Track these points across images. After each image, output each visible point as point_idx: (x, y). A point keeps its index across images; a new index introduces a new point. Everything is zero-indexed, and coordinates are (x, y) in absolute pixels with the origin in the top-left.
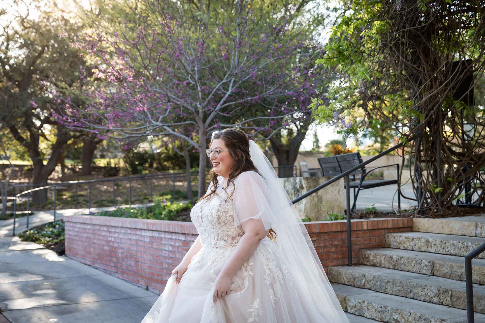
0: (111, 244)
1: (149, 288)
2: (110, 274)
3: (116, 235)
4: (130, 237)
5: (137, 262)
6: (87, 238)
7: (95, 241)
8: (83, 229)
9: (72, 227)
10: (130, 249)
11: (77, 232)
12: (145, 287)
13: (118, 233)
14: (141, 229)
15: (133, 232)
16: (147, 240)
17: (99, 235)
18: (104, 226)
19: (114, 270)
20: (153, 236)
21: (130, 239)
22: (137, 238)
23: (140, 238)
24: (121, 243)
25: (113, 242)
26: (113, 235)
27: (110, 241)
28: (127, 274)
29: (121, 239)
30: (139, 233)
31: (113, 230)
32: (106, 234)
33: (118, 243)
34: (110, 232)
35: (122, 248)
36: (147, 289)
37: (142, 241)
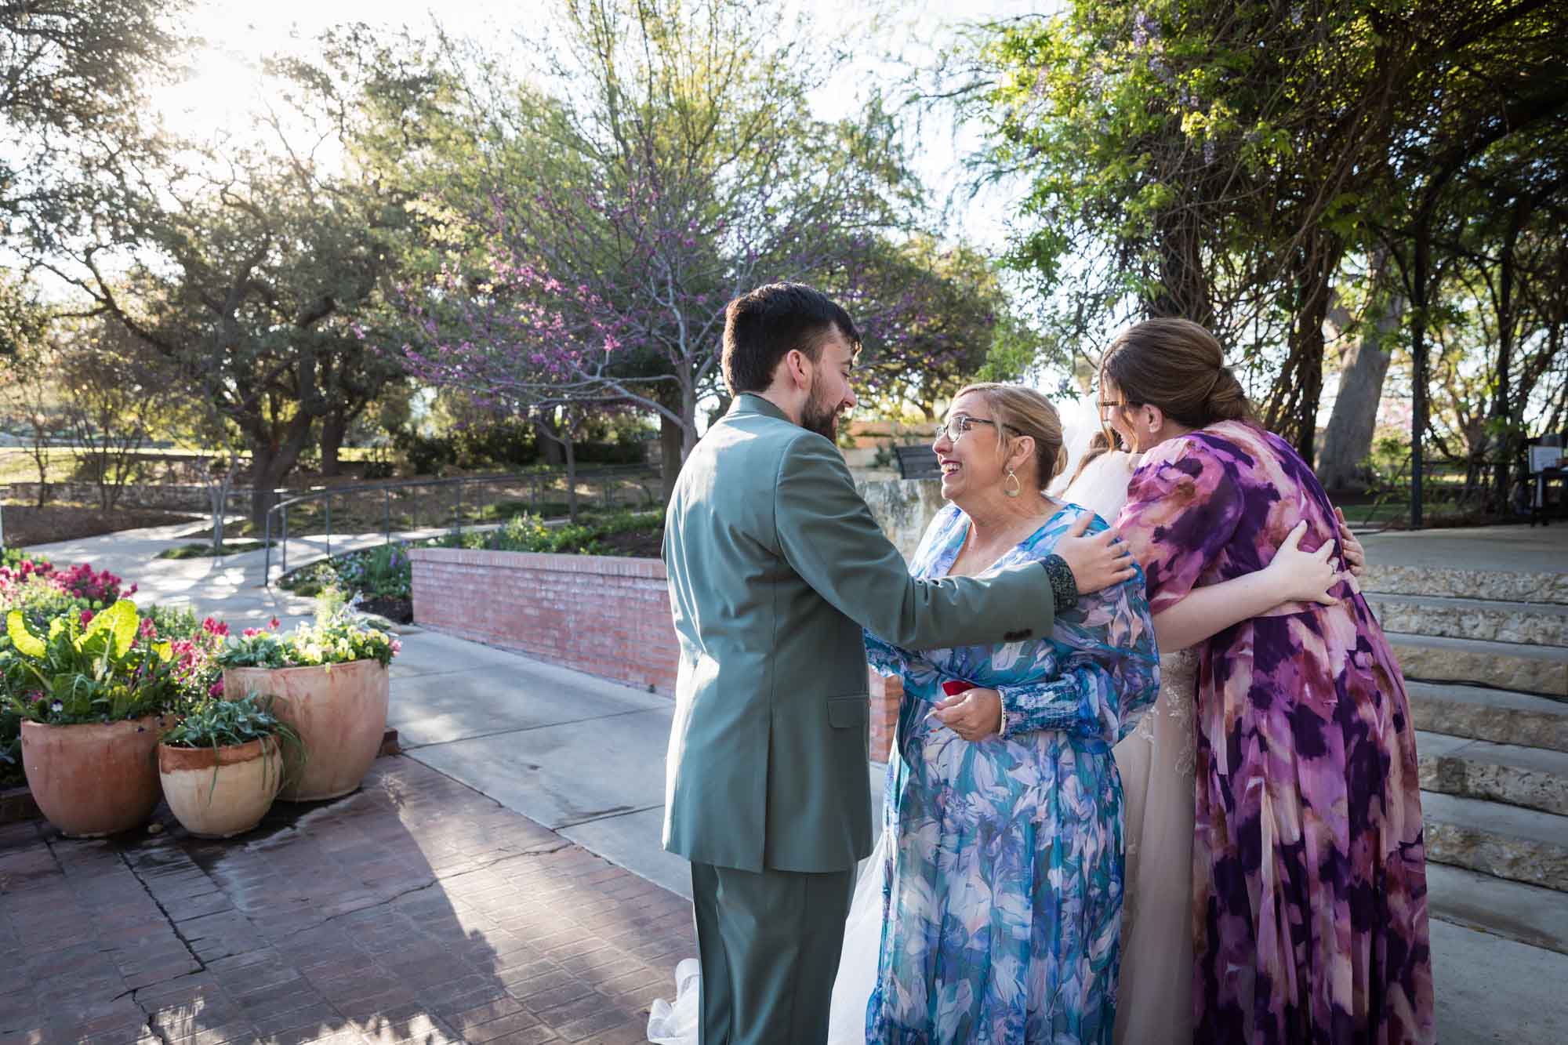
0: (546, 604)
1: (658, 688)
2: (542, 660)
3: (559, 588)
4: (600, 591)
5: (621, 637)
6: (474, 592)
7: (500, 598)
8: (464, 575)
9: (433, 570)
10: (600, 614)
11: (448, 580)
12: (647, 687)
13: (567, 583)
14: (635, 577)
15: (615, 583)
17: (510, 587)
18: (524, 570)
19: (553, 652)
21: (602, 596)
22: (622, 593)
23: (631, 594)
24: (576, 603)
25: (552, 601)
26: (550, 587)
27: (543, 599)
28: (595, 661)
29: (575, 595)
30: (629, 583)
31: (552, 578)
32: (532, 585)
33: (566, 603)
34: (542, 582)
35: (577, 613)
36: (652, 690)
37: (635, 599)
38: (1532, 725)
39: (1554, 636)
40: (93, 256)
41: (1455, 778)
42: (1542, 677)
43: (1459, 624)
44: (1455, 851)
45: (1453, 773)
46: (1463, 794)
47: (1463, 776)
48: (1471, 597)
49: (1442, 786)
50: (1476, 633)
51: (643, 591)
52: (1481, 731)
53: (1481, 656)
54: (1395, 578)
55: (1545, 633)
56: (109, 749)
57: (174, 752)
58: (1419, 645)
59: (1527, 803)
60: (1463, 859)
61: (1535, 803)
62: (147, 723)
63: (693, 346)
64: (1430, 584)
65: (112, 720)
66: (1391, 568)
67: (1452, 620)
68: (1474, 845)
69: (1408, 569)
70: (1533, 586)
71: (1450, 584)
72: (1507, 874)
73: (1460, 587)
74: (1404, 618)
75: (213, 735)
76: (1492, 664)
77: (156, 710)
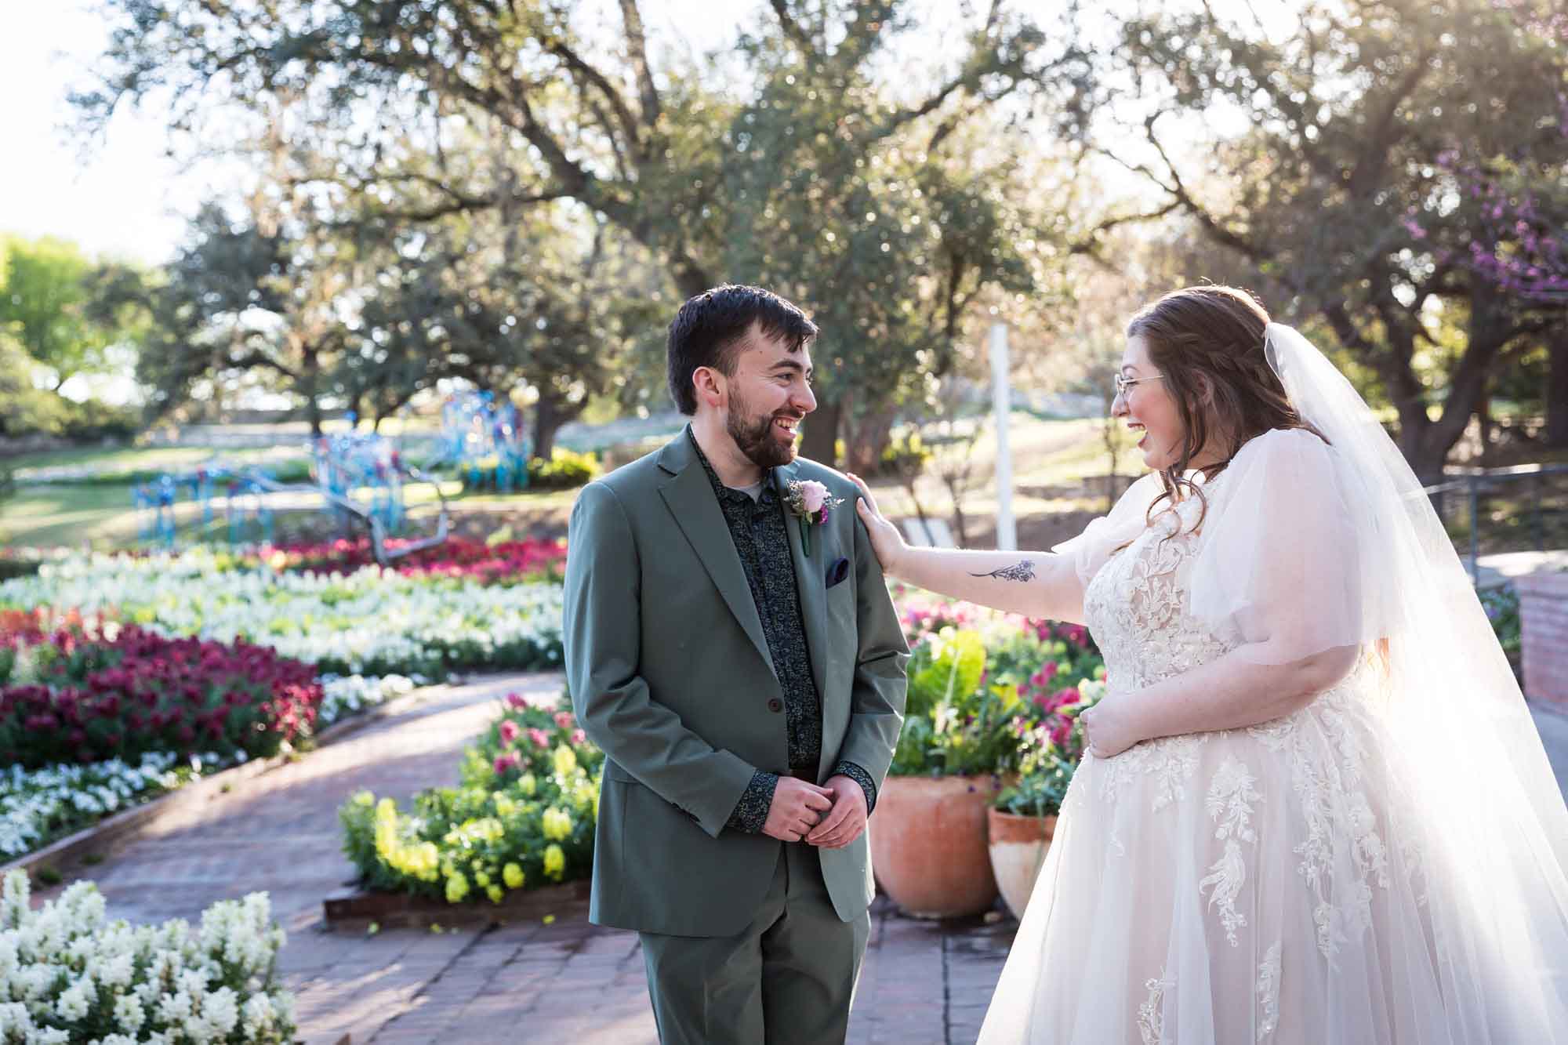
40: (1155, 125)
56: (939, 810)
57: (1002, 820)
62: (982, 785)
65: (941, 776)
75: (1040, 802)
77: (989, 768)
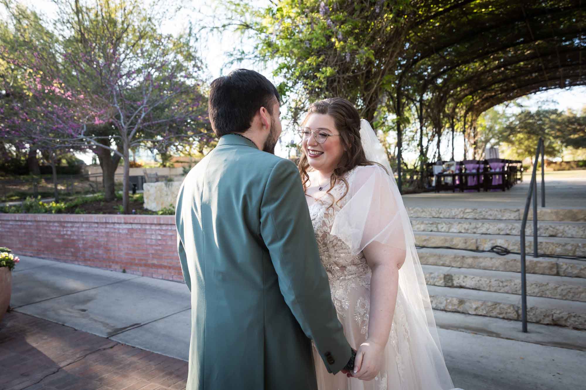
0: (66, 237)
1: (127, 271)
2: (65, 262)
3: (74, 229)
4: (96, 230)
5: (107, 250)
6: (25, 233)
7: (40, 235)
8: (20, 225)
10: (96, 240)
11: (9, 228)
12: (122, 270)
13: (78, 227)
14: (114, 223)
15: (104, 226)
16: (125, 231)
17: (46, 230)
18: (54, 222)
19: (71, 258)
20: (132, 229)
21: (97, 232)
22: (107, 230)
23: (112, 230)
24: (83, 236)
25: (70, 235)
26: (69, 229)
27: (64, 235)
28: (93, 261)
29: (82, 232)
30: (112, 226)
31: (69, 225)
32: (58, 229)
33: (77, 236)
34: (64, 227)
35: (84, 240)
36: (124, 271)
37: (115, 233)
38: (469, 261)
39: (468, 230)
41: (450, 281)
42: (468, 244)
43: (437, 227)
44: (456, 307)
45: (449, 279)
46: (452, 286)
47: (452, 280)
48: (438, 218)
49: (445, 284)
50: (443, 230)
51: (119, 229)
52: (453, 264)
53: (448, 238)
54: (412, 212)
55: (465, 229)
58: (427, 235)
59: (473, 287)
60: (459, 309)
61: (476, 287)
63: (128, 123)
64: (424, 213)
66: (410, 208)
67: (435, 226)
68: (462, 304)
69: (417, 208)
70: (457, 213)
71: (431, 213)
72: (474, 313)
73: (434, 214)
74: (418, 226)
76: (452, 240)
